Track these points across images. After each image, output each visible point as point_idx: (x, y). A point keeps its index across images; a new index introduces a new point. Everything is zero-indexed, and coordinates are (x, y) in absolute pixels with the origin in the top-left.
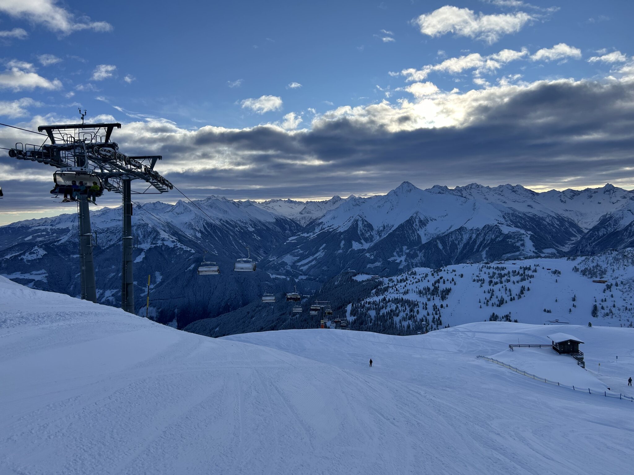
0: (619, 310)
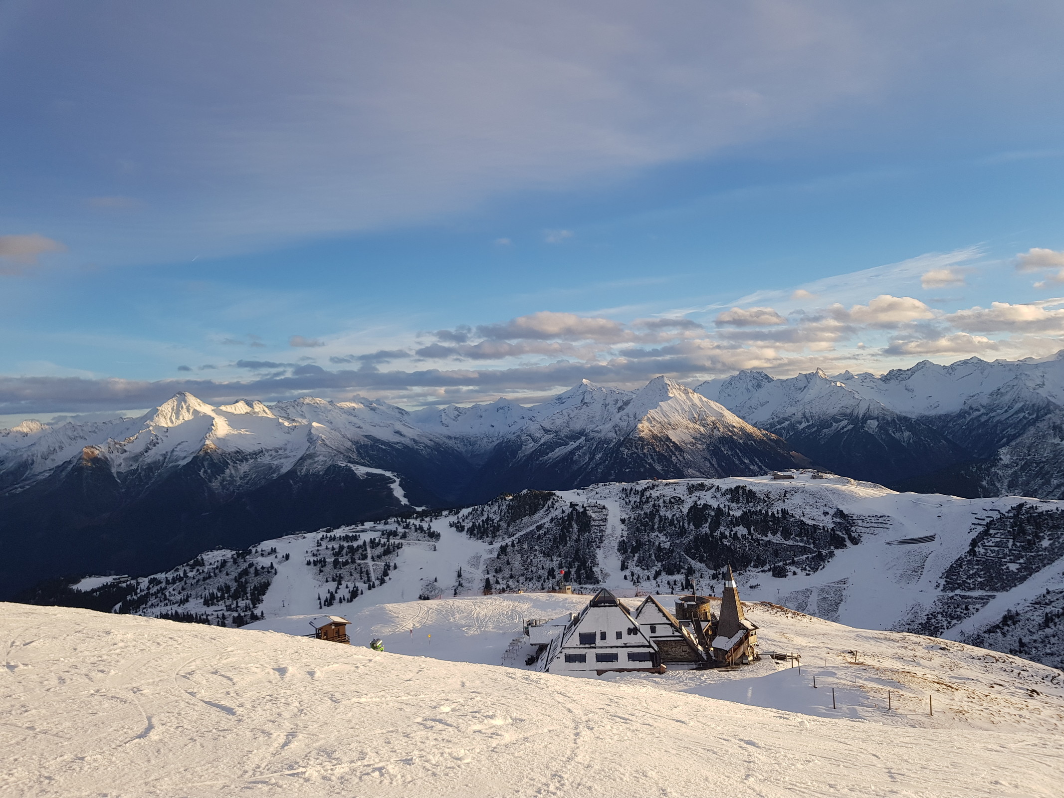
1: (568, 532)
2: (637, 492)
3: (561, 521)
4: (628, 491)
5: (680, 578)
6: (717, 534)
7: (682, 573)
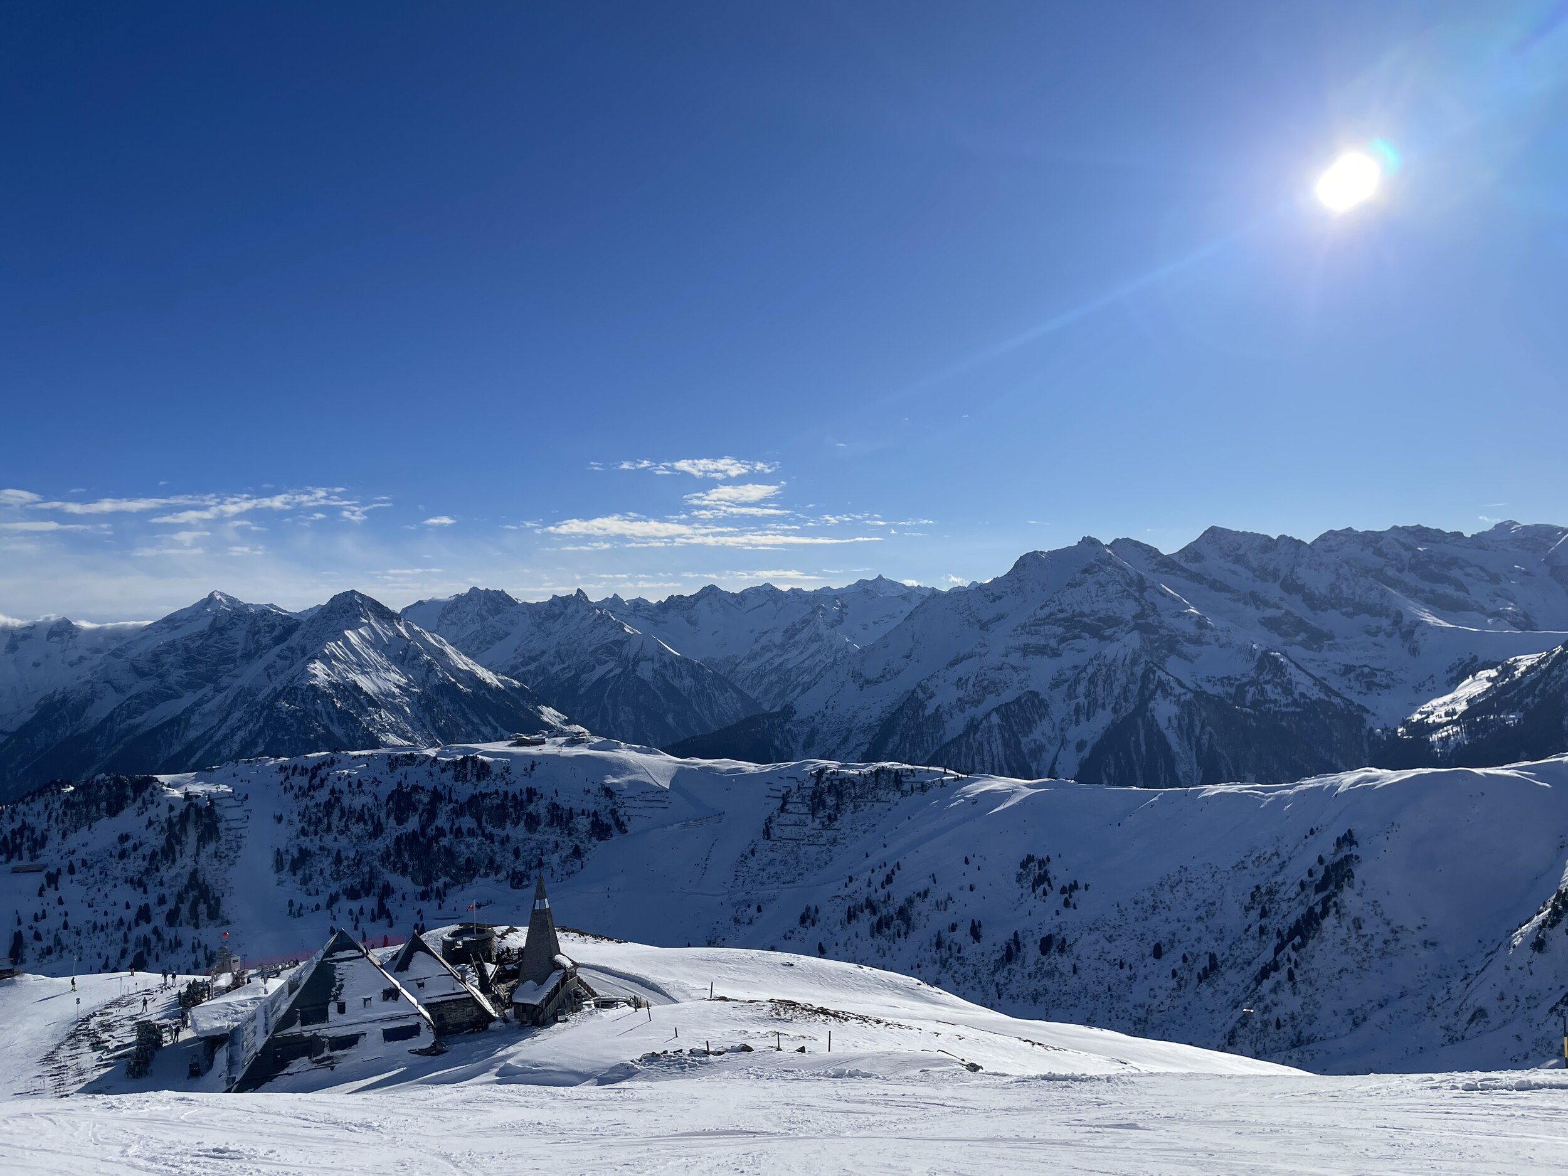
0: (78, 933)
1: (180, 842)
2: (305, 770)
3: (165, 826)
4: (290, 771)
5: (369, 903)
6: (431, 831)
7: (374, 895)
